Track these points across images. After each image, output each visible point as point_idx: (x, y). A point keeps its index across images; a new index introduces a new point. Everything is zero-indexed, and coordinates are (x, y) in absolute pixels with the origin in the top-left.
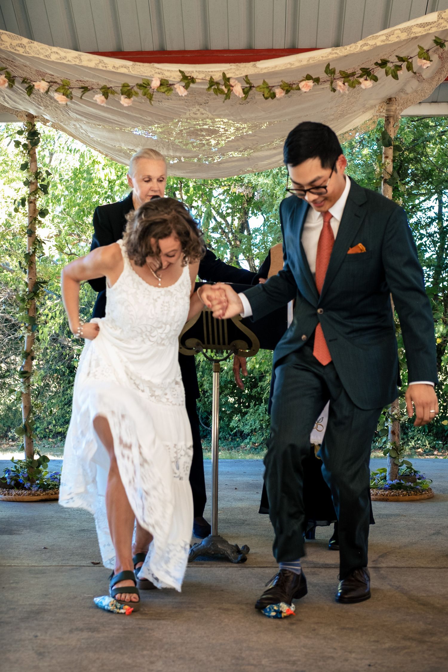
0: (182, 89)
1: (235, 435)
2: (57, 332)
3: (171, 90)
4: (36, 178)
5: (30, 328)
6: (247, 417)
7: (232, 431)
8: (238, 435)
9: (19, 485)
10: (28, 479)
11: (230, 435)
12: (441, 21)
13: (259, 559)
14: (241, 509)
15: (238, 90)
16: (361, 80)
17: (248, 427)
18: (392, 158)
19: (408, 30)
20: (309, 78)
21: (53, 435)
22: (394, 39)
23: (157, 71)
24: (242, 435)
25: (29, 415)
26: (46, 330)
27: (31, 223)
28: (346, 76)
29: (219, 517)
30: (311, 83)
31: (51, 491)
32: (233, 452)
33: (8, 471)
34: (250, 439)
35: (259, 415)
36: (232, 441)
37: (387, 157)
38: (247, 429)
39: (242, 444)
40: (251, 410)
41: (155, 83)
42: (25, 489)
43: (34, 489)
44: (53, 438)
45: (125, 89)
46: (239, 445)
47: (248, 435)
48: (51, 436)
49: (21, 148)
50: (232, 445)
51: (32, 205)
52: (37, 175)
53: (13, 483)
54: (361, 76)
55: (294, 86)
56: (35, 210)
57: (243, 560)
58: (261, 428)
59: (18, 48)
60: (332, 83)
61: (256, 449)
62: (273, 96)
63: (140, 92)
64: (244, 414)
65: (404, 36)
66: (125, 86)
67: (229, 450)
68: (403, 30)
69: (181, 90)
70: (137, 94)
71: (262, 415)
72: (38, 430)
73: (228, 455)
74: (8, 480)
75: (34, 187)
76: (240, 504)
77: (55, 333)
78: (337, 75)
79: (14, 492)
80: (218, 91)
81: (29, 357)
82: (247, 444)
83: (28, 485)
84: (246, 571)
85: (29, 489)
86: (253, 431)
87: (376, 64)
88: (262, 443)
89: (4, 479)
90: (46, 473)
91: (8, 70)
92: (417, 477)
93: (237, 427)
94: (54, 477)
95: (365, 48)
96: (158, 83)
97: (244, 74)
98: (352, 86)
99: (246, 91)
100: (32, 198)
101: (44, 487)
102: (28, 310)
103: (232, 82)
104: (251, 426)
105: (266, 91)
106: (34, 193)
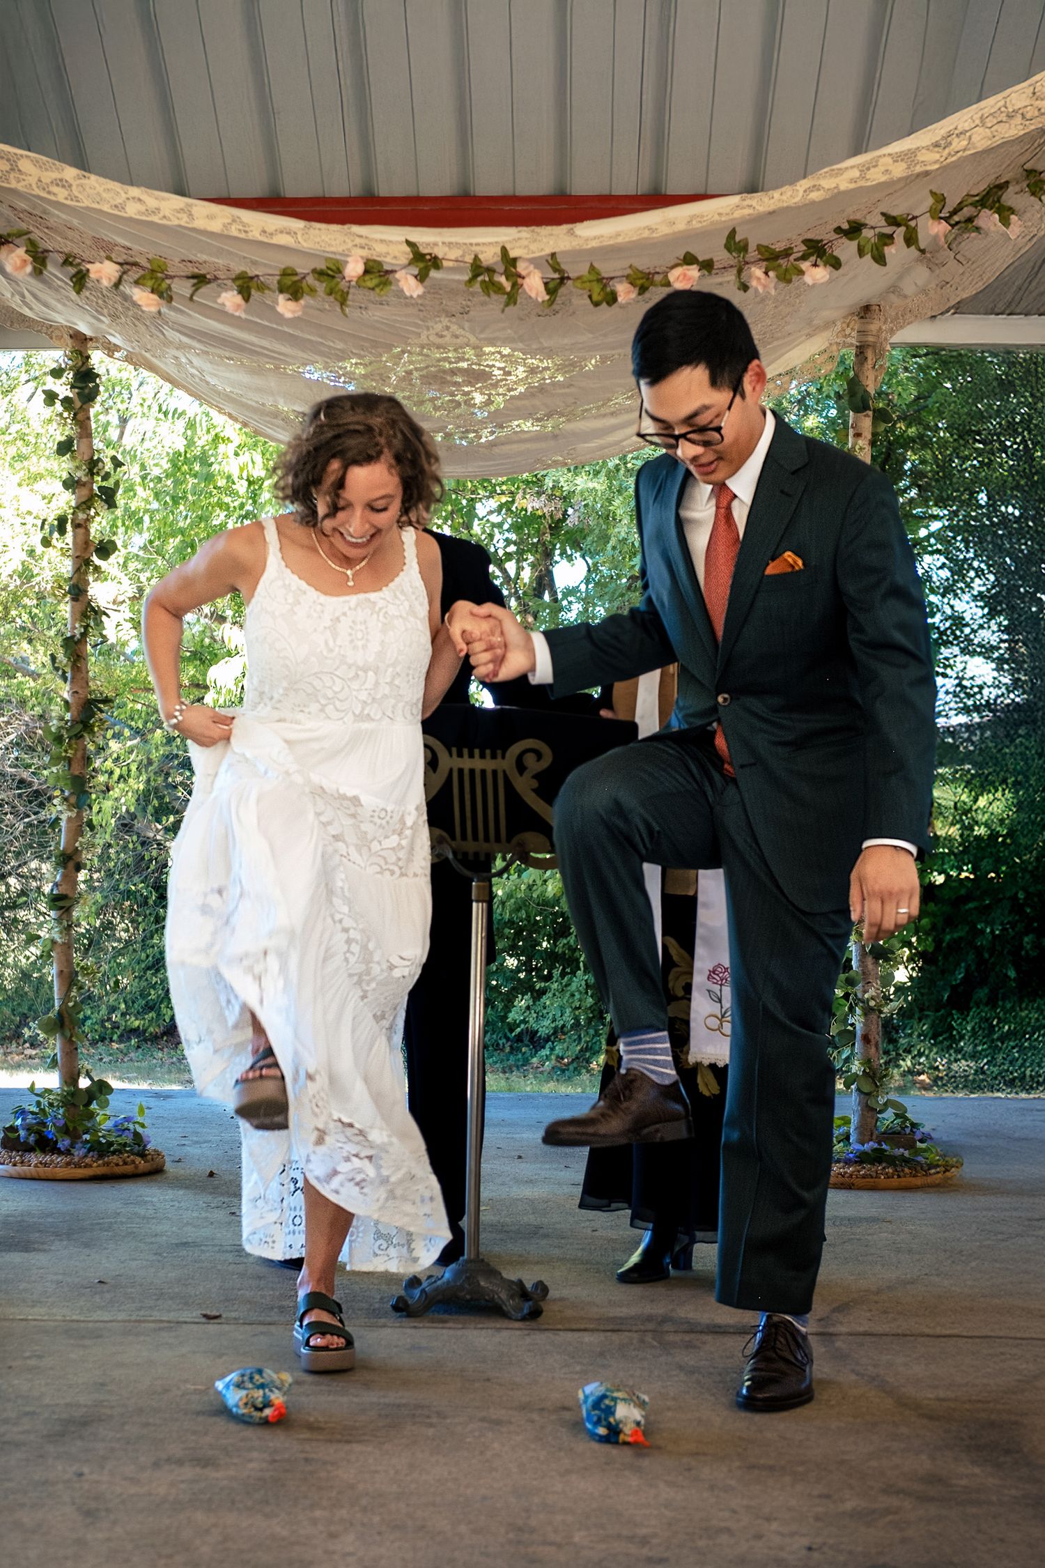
0: (412, 282)
1: (519, 1038)
2: (132, 809)
3: (386, 283)
4: (91, 473)
5: (73, 800)
6: (546, 1000)
7: (511, 1031)
8: (526, 1039)
9: (45, 1144)
10: (66, 1131)
11: (508, 1039)
13: (569, 1313)
14: (531, 1202)
15: (534, 285)
16: (805, 265)
17: (546, 1023)
18: (869, 437)
19: (908, 156)
20: (689, 259)
22: (876, 176)
23: (358, 241)
24: (534, 1040)
25: (69, 990)
26: (108, 805)
27: (77, 570)
28: (771, 257)
30: (693, 271)
31: (115, 1158)
32: (515, 1077)
33: (21, 1112)
34: (552, 1049)
35: (573, 995)
36: (511, 1053)
37: (858, 435)
38: (544, 1028)
39: (535, 1060)
40: (555, 986)
41: (354, 269)
42: (60, 1152)
43: (79, 1152)
45: (288, 281)
46: (526, 1062)
47: (547, 1039)
49: (59, 407)
50: (511, 1062)
51: (81, 531)
52: (93, 465)
53: (32, 1139)
54: (804, 258)
55: (658, 278)
56: (87, 542)
57: (535, 1314)
58: (577, 1025)
59: (55, 189)
60: (740, 271)
61: (563, 1071)
62: (612, 299)
63: (321, 287)
65: (899, 170)
66: (287, 273)
68: (897, 158)
69: (409, 284)
70: (312, 291)
71: (577, 996)
72: (89, 1023)
73: (503, 1083)
74: (22, 1133)
75: (84, 492)
76: (527, 1192)
77: (127, 811)
78: (752, 254)
79: (34, 1158)
80: (491, 287)
81: (71, 865)
82: (544, 1059)
83: (64, 1143)
84: (540, 1338)
85: (68, 1152)
86: (558, 1032)
87: (838, 230)
88: (577, 1058)
89: (13, 1129)
90: (106, 1118)
91: (32, 236)
92: (918, 1136)
93: (524, 1021)
94: (120, 1129)
95: (815, 196)
96: (360, 269)
97: (548, 251)
98: (785, 278)
99: (552, 289)
100: (81, 516)
101: (101, 1149)
102: (69, 760)
103: (521, 268)
104: (554, 1020)
105: (597, 289)
106: (85, 505)
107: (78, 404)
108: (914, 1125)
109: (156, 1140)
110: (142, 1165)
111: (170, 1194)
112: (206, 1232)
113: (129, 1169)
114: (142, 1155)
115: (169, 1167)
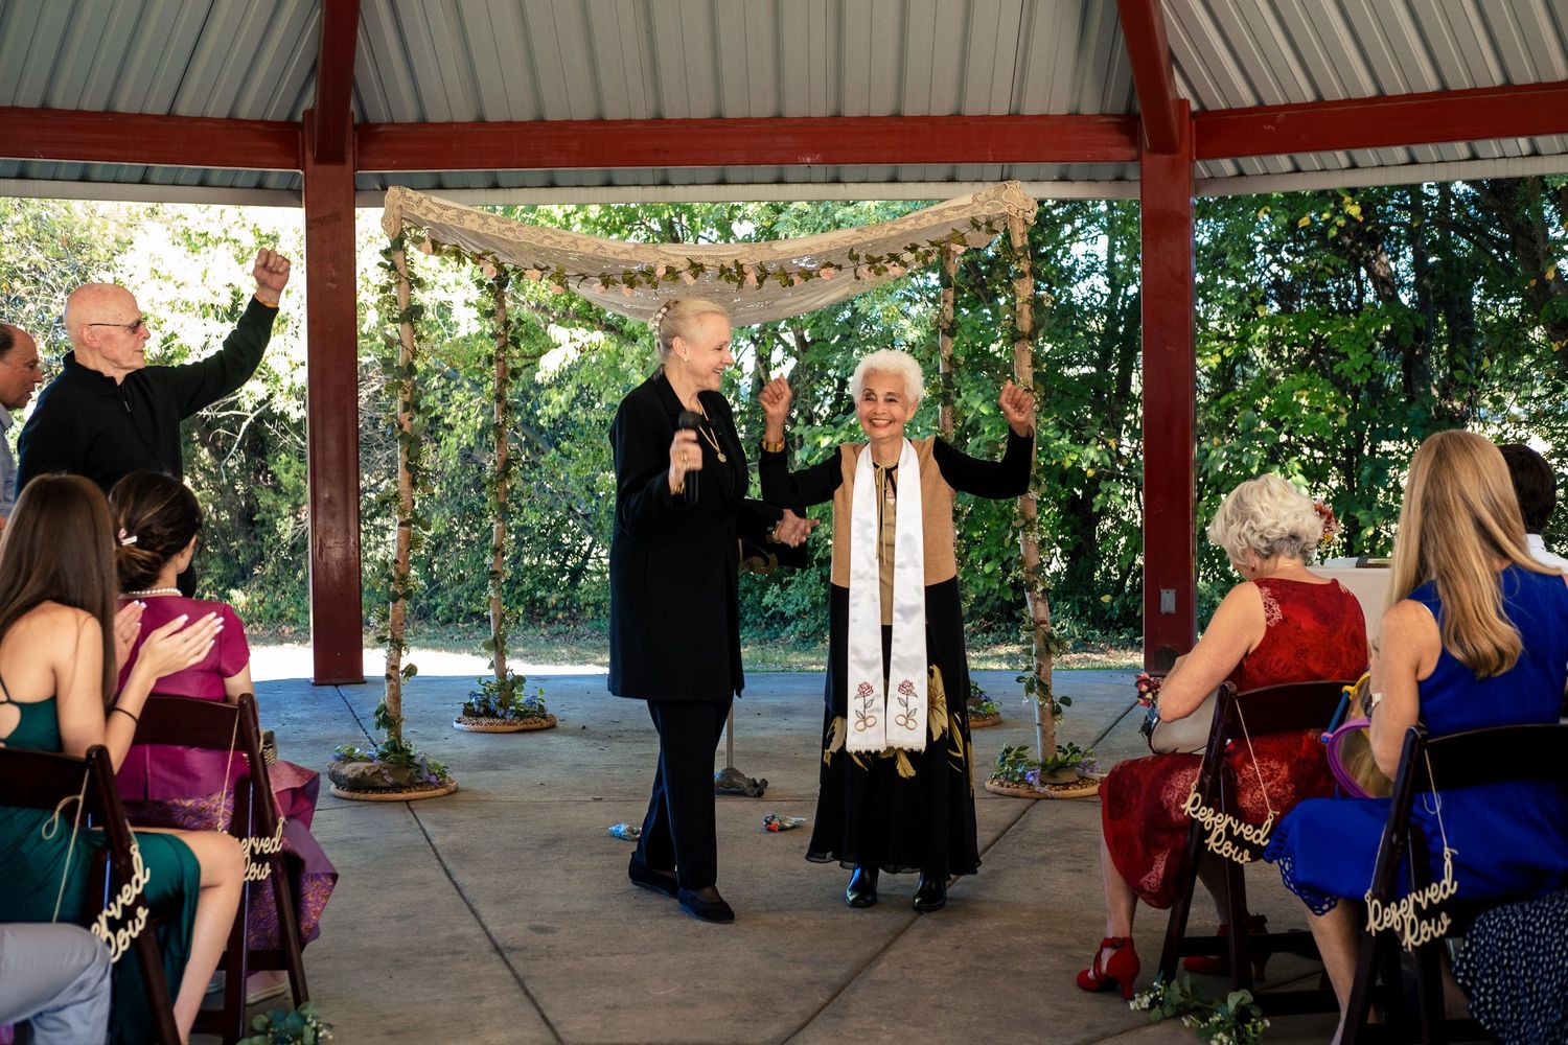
0: (690, 278)
1: (773, 617)
2: (472, 444)
3: (678, 278)
4: (506, 329)
5: (500, 517)
6: (791, 590)
7: (766, 612)
8: (778, 617)
9: (489, 713)
10: (501, 705)
11: (763, 618)
12: (976, 204)
13: (778, 793)
14: (762, 739)
15: (752, 278)
16: (888, 266)
17: (791, 607)
18: (952, 302)
19: (940, 213)
20: (829, 265)
21: (465, 618)
22: (924, 223)
23: (663, 256)
24: (784, 620)
25: (500, 625)
26: (453, 440)
27: (500, 385)
28: (872, 261)
29: (734, 748)
30: (832, 271)
31: (530, 720)
32: (768, 647)
33: (473, 694)
34: (796, 626)
35: (810, 586)
36: (766, 628)
37: (945, 301)
38: (790, 610)
39: (783, 635)
40: (798, 579)
41: (661, 272)
42: (498, 717)
43: (509, 717)
44: (464, 622)
45: (627, 277)
46: (777, 636)
47: (793, 618)
48: (461, 619)
49: (485, 289)
50: (766, 635)
51: (501, 363)
52: (507, 324)
53: (482, 710)
54: (889, 262)
55: (814, 274)
56: (505, 369)
57: (760, 794)
58: (815, 605)
59: (507, 233)
60: (855, 270)
61: (804, 642)
62: (791, 283)
63: (643, 279)
64: (784, 587)
65: (935, 220)
66: (627, 273)
67: (760, 644)
68: (934, 214)
69: (688, 279)
70: (640, 283)
71: (814, 587)
73: (759, 653)
74: (476, 707)
75: (503, 340)
76: (762, 734)
77: (468, 445)
78: (862, 260)
79: (484, 721)
80: (730, 278)
81: (499, 553)
82: (791, 633)
83: (500, 712)
84: (762, 804)
85: (503, 717)
86: (800, 614)
87: (906, 248)
88: (815, 632)
89: (470, 704)
90: (522, 697)
91: (496, 255)
92: (983, 698)
93: (774, 605)
94: (531, 702)
95: (893, 233)
96: (664, 271)
97: (758, 261)
98: (878, 273)
99: (760, 280)
100: (502, 355)
101: (521, 715)
102: (497, 494)
103: (745, 269)
104: (797, 605)
105: (783, 278)
106: (503, 348)
107: (497, 289)
108: (981, 692)
109: (552, 708)
110: (545, 723)
111: (564, 739)
112: (589, 759)
113: (538, 725)
114: (544, 717)
115: (558, 724)
